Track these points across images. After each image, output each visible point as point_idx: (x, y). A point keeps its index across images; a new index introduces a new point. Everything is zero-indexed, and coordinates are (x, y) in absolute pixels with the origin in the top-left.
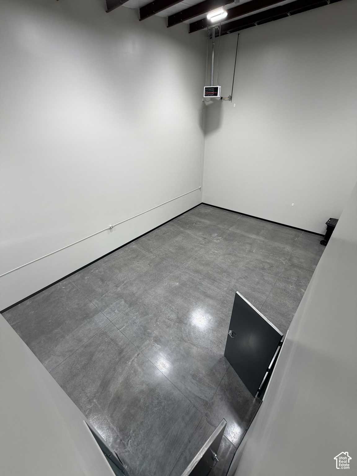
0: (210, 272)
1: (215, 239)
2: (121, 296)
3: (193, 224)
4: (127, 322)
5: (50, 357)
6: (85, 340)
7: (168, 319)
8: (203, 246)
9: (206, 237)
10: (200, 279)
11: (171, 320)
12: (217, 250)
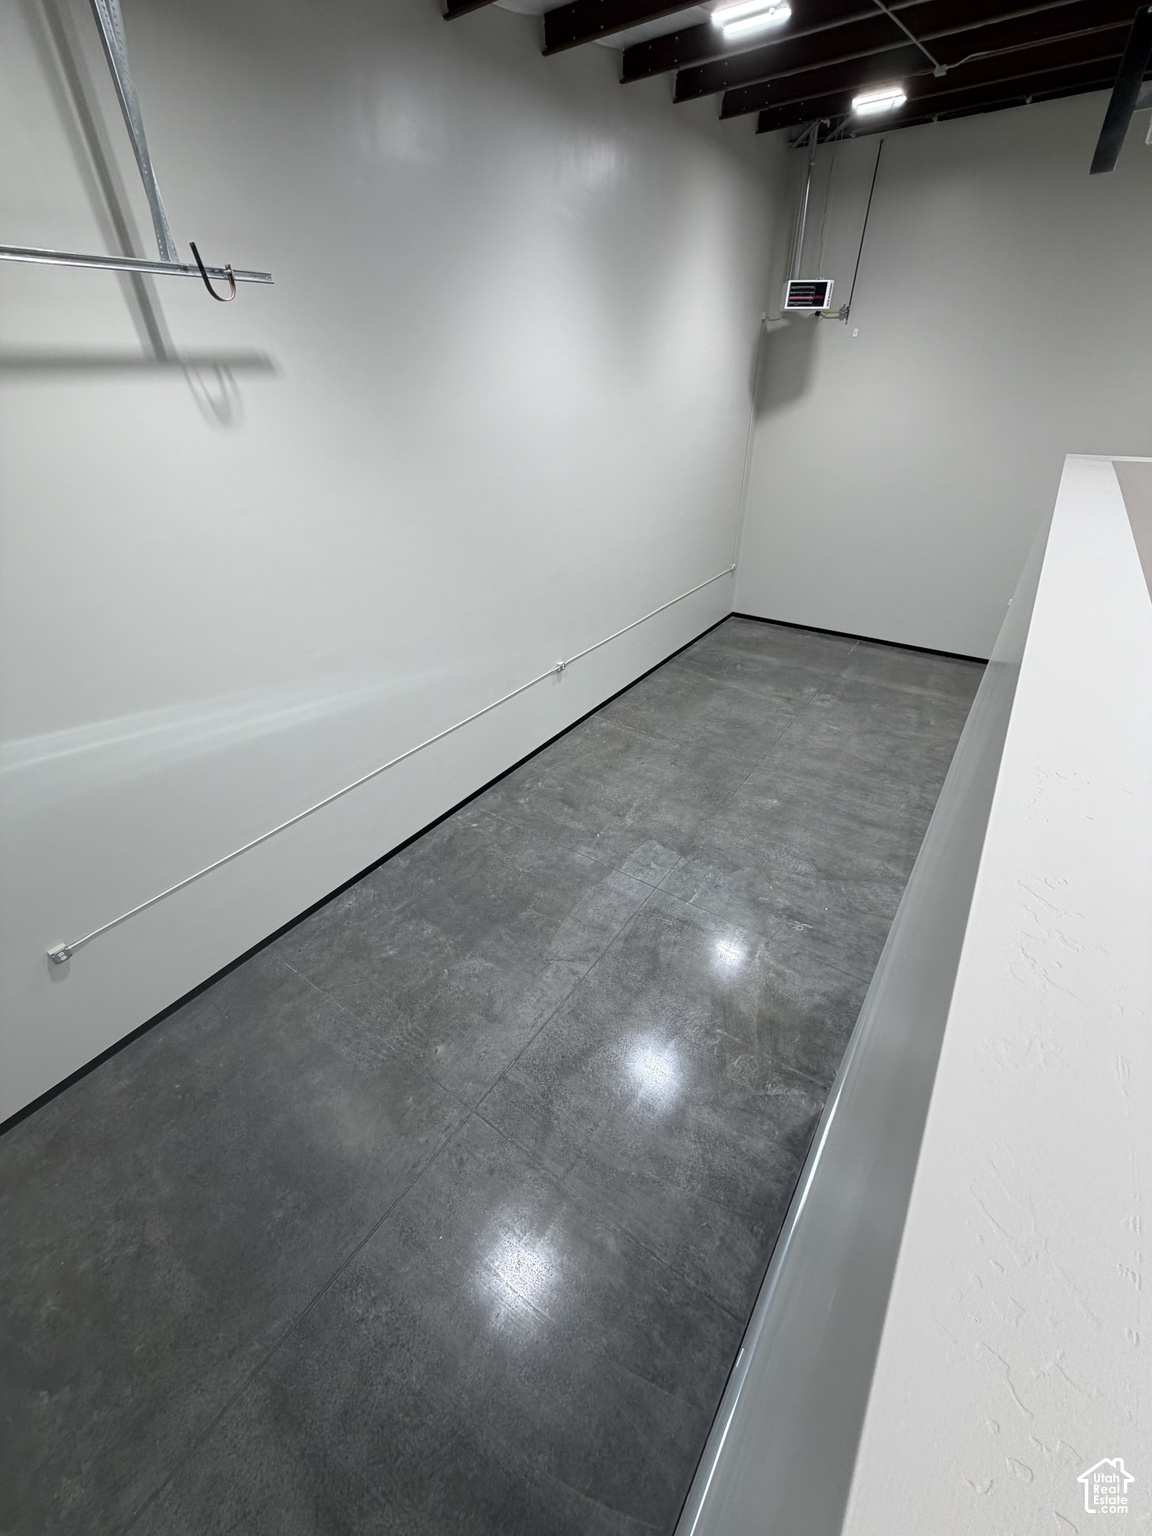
0: (842, 772)
1: (817, 701)
2: (644, 835)
3: (735, 665)
4: (697, 886)
5: (549, 964)
6: (617, 927)
7: (797, 874)
8: (794, 717)
9: (791, 696)
10: (828, 789)
11: (806, 875)
12: (838, 725)
